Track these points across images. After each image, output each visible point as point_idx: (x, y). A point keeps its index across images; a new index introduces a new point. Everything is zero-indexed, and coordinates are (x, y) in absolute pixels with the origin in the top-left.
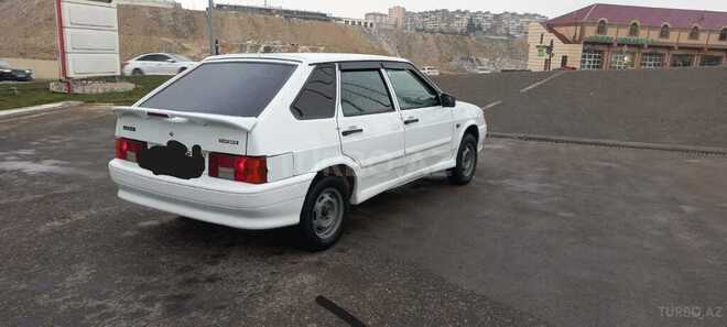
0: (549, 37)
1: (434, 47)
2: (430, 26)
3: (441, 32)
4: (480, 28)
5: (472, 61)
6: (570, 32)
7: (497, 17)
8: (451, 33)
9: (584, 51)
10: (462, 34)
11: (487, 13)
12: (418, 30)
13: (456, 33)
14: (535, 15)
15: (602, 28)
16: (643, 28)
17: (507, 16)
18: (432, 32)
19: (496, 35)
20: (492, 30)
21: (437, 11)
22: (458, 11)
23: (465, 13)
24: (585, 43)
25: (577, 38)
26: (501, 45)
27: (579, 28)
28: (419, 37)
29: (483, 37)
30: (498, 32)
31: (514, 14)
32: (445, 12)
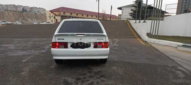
0: (52, 14)
1: (12, 16)
2: (9, 9)
3: (14, 11)
4: (26, 11)
5: (25, 20)
6: (57, 13)
7: (31, 8)
8: (18, 12)
9: (61, 18)
10: (21, 12)
11: (28, 7)
12: (5, 10)
13: (19, 12)
14: (42, 8)
15: (64, 13)
16: (73, 13)
17: (34, 8)
18: (11, 11)
19: (31, 13)
20: (30, 11)
21: (11, 5)
22: (19, 6)
23: (21, 6)
24: (61, 16)
25: (59, 15)
26: (33, 15)
27: (59, 13)
28: (6, 12)
29: (28, 13)
30: (32, 12)
31: (36, 8)
32: (14, 5)
